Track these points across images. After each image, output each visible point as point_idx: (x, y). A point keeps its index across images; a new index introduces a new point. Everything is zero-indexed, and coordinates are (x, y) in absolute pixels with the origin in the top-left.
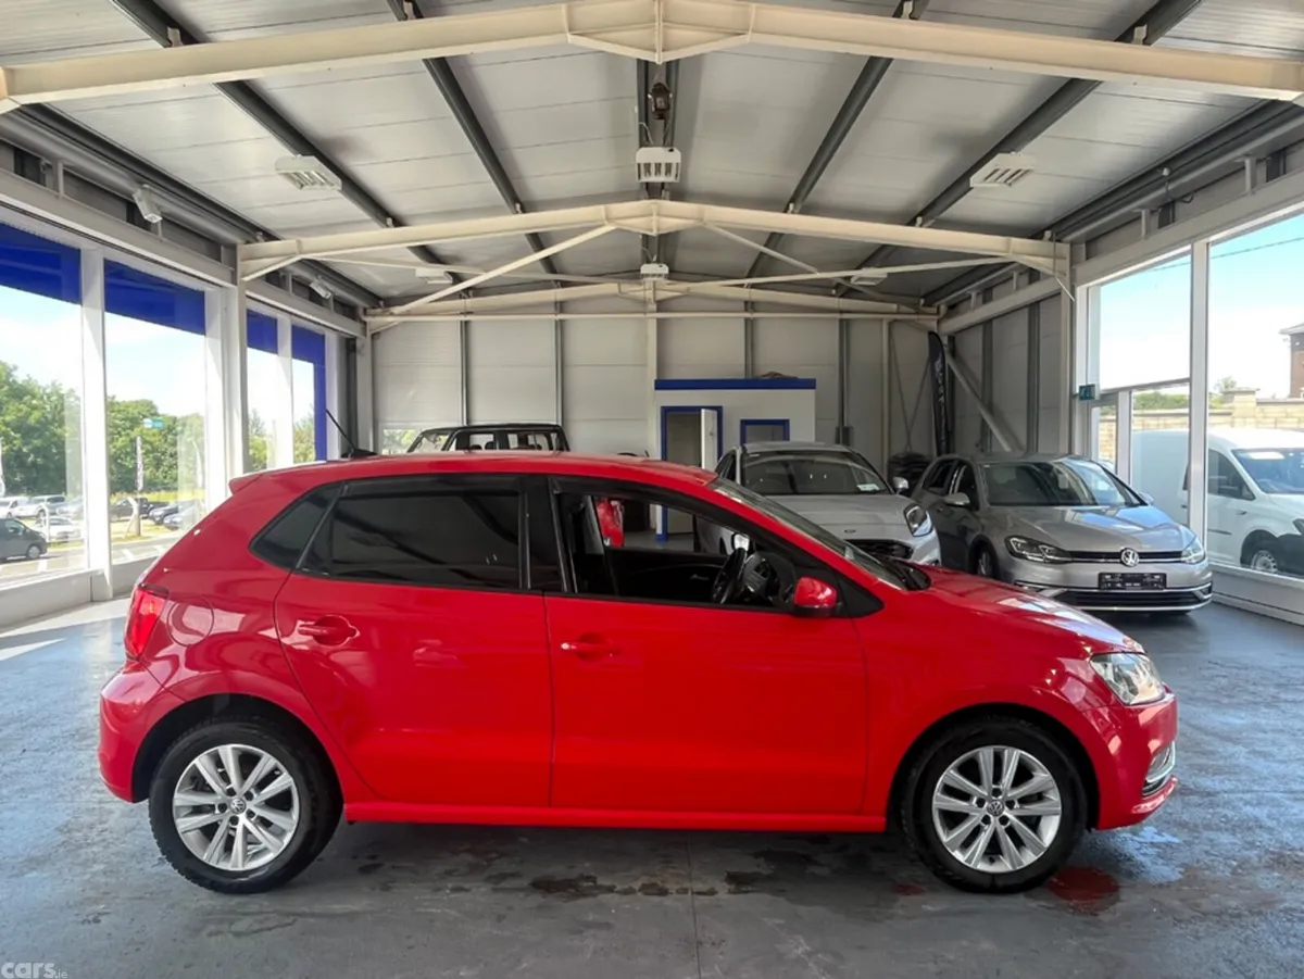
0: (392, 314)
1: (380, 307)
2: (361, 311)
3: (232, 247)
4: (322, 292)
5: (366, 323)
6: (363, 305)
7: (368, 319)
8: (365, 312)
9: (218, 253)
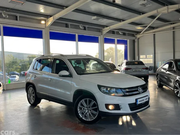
0: (140, 35)
3: (102, 29)
4: (121, 33)
5: (136, 37)
6: (135, 34)
7: (136, 36)
8: (136, 35)
9: (100, 31)
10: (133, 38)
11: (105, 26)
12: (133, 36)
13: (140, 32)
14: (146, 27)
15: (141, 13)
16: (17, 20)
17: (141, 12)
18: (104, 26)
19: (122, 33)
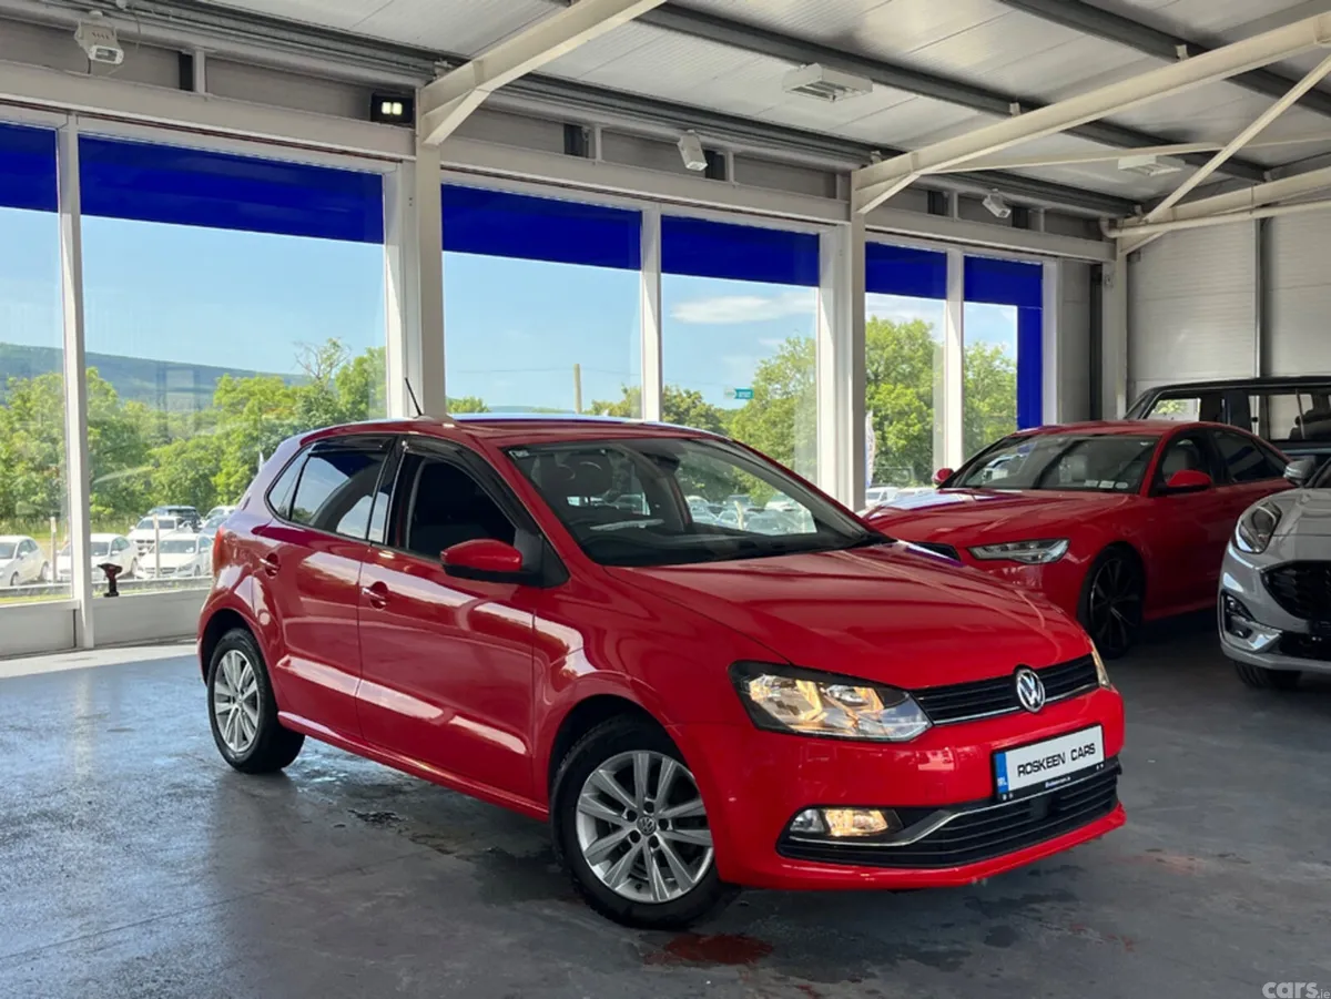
0: (1147, 223)
1: (1135, 214)
2: (1104, 224)
3: (847, 174)
4: (996, 210)
5: (1114, 240)
6: (1104, 215)
7: (1114, 234)
8: (1113, 224)
9: (834, 185)
10: (1090, 251)
11: (874, 147)
12: (1091, 230)
13: (1150, 204)
14: (1201, 165)
15: (1180, 41)
16: (186, 83)
17: (1180, 33)
18: (867, 151)
19: (1008, 204)
